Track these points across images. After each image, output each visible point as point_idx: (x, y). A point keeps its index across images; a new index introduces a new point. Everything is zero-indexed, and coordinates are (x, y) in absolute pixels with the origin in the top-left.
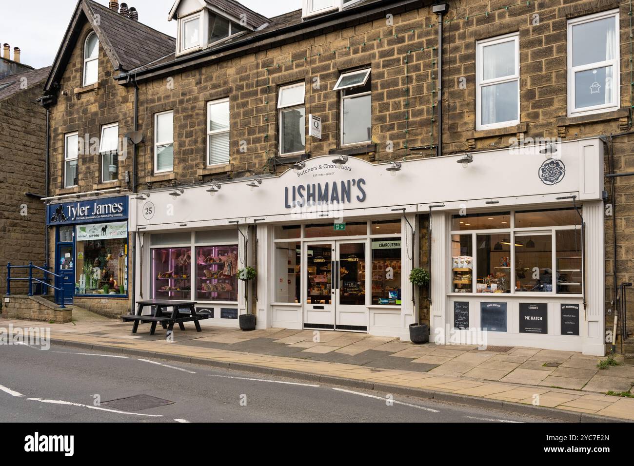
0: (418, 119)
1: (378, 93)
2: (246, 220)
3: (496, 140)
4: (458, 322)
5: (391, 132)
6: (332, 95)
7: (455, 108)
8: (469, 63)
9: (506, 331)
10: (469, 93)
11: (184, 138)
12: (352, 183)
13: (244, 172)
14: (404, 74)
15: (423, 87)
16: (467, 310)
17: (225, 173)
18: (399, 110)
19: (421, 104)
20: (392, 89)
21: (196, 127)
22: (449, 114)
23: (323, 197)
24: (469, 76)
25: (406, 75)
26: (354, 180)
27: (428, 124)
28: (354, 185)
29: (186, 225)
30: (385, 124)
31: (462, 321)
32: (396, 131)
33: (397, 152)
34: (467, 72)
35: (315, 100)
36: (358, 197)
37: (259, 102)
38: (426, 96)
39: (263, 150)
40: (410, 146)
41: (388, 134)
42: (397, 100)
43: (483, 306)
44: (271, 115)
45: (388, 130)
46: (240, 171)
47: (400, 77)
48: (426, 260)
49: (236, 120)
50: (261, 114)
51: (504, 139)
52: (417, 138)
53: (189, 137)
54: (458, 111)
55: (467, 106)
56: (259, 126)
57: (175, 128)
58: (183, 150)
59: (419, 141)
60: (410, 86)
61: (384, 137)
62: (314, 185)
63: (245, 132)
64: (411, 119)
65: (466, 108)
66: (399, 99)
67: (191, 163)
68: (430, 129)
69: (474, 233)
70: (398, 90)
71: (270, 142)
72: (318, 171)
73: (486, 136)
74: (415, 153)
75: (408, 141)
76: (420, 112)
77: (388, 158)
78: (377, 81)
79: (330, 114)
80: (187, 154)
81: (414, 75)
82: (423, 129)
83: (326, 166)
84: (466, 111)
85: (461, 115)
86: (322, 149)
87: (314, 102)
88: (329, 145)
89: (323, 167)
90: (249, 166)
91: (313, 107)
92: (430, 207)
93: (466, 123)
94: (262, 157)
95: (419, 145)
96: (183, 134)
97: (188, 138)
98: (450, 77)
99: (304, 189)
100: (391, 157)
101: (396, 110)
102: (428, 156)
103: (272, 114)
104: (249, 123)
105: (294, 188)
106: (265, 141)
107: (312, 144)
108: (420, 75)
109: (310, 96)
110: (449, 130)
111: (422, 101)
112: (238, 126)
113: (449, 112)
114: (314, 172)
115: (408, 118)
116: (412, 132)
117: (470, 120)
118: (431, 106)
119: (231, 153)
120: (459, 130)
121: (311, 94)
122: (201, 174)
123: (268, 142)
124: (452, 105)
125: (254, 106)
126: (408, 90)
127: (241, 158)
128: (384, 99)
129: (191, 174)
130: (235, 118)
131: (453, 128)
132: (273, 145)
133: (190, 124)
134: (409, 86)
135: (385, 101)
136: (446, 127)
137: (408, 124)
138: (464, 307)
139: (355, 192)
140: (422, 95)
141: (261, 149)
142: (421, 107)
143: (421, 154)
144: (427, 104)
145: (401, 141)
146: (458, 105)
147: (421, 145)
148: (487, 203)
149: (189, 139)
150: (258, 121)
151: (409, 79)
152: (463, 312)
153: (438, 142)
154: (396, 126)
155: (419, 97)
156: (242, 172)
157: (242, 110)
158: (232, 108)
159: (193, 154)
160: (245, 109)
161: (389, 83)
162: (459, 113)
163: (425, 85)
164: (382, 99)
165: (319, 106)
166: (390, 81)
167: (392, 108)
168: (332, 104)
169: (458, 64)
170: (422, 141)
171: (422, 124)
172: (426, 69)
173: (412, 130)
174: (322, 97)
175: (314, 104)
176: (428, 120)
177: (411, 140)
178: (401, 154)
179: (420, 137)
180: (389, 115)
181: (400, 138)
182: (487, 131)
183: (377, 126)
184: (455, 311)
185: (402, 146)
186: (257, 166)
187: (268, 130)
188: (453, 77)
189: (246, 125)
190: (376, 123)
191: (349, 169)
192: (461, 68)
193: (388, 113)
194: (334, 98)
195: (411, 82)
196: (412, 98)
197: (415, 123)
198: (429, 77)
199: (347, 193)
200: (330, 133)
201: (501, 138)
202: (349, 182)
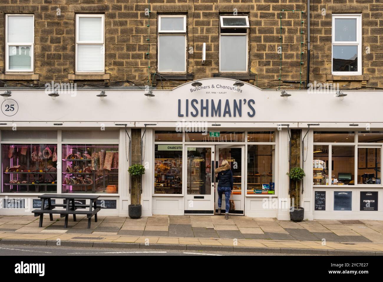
0: (290, 60)
1: (256, 36)
2: (135, 124)
3: (347, 83)
4: (317, 205)
5: (267, 67)
6: (214, 30)
7: (318, 57)
8: (328, 28)
9: (351, 210)
10: (328, 48)
11: (48, 43)
12: (243, 102)
13: (123, 82)
14: (278, 26)
15: (293, 38)
16: (325, 196)
17: (103, 80)
18: (274, 52)
19: (292, 50)
20: (268, 35)
21: (64, 35)
22: (313, 61)
23: (216, 111)
24: (327, 36)
25: (279, 27)
26: (245, 100)
27: (297, 65)
28: (245, 104)
29: (62, 124)
30: (262, 60)
31: (320, 204)
32: (271, 67)
33: (272, 82)
34: (327, 33)
35: (198, 31)
36: (249, 113)
37: (139, 24)
38: (296, 45)
39: (143, 65)
40: (283, 79)
41: (265, 68)
42: (272, 44)
43: (335, 194)
44: (152, 37)
45: (265, 65)
46: (118, 80)
47: (275, 27)
48: (294, 162)
49: (113, 35)
50: (142, 35)
51: (352, 83)
52: (288, 74)
53: (56, 43)
54: (320, 60)
55: (327, 57)
56: (139, 44)
57: (36, 32)
58: (48, 54)
59: (290, 77)
60: (284, 36)
61: (261, 70)
62: (207, 101)
63: (123, 48)
64: (284, 60)
65: (326, 59)
66: (274, 44)
67: (59, 67)
68: (298, 69)
69: (330, 145)
70: (273, 37)
71: (152, 60)
72: (211, 90)
73: (342, 79)
74: (287, 85)
75: (281, 76)
76: (292, 56)
77: (264, 86)
78: (255, 27)
79: (213, 45)
80: (53, 58)
81: (286, 28)
82: (293, 68)
83: (218, 86)
84: (326, 60)
85: (322, 63)
86: (205, 72)
87: (197, 33)
88: (212, 69)
89: (215, 87)
90: (127, 78)
91: (195, 37)
92: (309, 125)
93: (325, 69)
94: (142, 71)
95: (289, 79)
96: (48, 39)
97: (53, 43)
98: (314, 35)
99: (197, 103)
100: (267, 85)
101: (271, 51)
102: (296, 88)
103: (154, 37)
104: (128, 40)
105: (187, 101)
106: (145, 58)
107: (195, 67)
108: (291, 29)
109: (193, 28)
110: (313, 72)
111: (292, 48)
112: (114, 41)
113: (313, 59)
114: (207, 90)
115: (281, 59)
116: (284, 69)
117: (329, 67)
118: (300, 53)
119: (107, 64)
120: (321, 73)
121: (194, 26)
122: (74, 79)
123: (149, 59)
124: (315, 54)
125: (134, 27)
126: (281, 39)
127: (119, 70)
128: (261, 41)
129: (57, 78)
130: (112, 34)
131: (316, 70)
132: (154, 63)
133: (56, 31)
134: (282, 35)
135: (262, 43)
136: (311, 69)
137: (282, 63)
138: (322, 195)
139: (245, 109)
140: (292, 44)
141: (142, 64)
142: (292, 52)
143: (292, 86)
144: (296, 51)
145: (275, 75)
146: (320, 55)
147: (292, 80)
148: (350, 125)
149: (55, 44)
150: (138, 39)
151: (282, 31)
152: (321, 198)
153: (305, 79)
154: (271, 63)
155: (290, 45)
156: (121, 82)
157: (120, 28)
158: (107, 24)
159: (61, 59)
160: (123, 27)
161: (266, 30)
162: (321, 61)
163: (295, 37)
164: (260, 41)
165: (201, 37)
166: (266, 29)
167: (268, 50)
168: (214, 38)
169: (320, 27)
170: (293, 77)
171: (292, 65)
172: (296, 25)
173: (284, 68)
174: (205, 31)
175: (197, 35)
176: (297, 62)
177: (284, 75)
178: (275, 84)
179: (291, 74)
180: (266, 54)
181: (274, 73)
182: (342, 76)
183: (255, 61)
184: (315, 197)
185: (276, 78)
186: (137, 78)
187: (149, 50)
188: (316, 35)
189: (124, 41)
190: (255, 58)
191: (240, 91)
192: (322, 30)
193: (265, 52)
194: (216, 33)
195: (284, 33)
196: (284, 44)
197: (286, 63)
198: (298, 32)
199: (238, 109)
200: (213, 60)
201: (350, 82)
202: (240, 101)
